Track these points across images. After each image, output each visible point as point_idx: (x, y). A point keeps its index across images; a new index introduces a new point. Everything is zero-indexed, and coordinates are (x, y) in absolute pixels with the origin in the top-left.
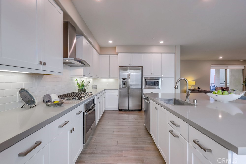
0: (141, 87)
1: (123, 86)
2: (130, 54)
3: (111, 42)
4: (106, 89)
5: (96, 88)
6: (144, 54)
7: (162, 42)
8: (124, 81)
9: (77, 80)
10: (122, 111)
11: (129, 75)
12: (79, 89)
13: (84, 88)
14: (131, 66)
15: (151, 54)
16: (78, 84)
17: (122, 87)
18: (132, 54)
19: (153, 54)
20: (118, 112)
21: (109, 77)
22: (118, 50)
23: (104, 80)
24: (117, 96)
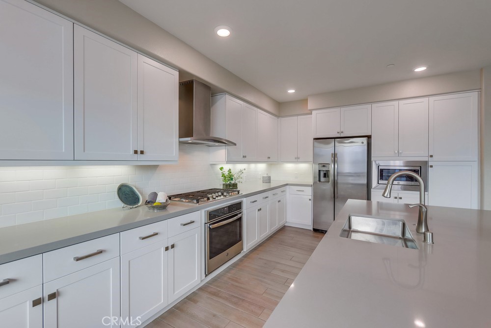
0: (365, 182)
1: (322, 179)
2: (338, 110)
3: (291, 91)
4: (287, 185)
5: (270, 182)
6: (374, 105)
7: (420, 69)
8: (324, 169)
9: (222, 168)
10: (320, 232)
11: (335, 156)
12: (224, 183)
13: (232, 182)
14: (342, 135)
15: (396, 103)
16: (223, 175)
17: (319, 181)
18: (343, 109)
19: (401, 102)
20: (312, 233)
21: (297, 160)
22: (311, 105)
23: (289, 167)
24: (310, 200)
